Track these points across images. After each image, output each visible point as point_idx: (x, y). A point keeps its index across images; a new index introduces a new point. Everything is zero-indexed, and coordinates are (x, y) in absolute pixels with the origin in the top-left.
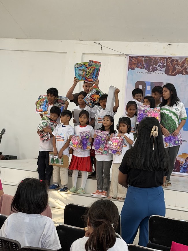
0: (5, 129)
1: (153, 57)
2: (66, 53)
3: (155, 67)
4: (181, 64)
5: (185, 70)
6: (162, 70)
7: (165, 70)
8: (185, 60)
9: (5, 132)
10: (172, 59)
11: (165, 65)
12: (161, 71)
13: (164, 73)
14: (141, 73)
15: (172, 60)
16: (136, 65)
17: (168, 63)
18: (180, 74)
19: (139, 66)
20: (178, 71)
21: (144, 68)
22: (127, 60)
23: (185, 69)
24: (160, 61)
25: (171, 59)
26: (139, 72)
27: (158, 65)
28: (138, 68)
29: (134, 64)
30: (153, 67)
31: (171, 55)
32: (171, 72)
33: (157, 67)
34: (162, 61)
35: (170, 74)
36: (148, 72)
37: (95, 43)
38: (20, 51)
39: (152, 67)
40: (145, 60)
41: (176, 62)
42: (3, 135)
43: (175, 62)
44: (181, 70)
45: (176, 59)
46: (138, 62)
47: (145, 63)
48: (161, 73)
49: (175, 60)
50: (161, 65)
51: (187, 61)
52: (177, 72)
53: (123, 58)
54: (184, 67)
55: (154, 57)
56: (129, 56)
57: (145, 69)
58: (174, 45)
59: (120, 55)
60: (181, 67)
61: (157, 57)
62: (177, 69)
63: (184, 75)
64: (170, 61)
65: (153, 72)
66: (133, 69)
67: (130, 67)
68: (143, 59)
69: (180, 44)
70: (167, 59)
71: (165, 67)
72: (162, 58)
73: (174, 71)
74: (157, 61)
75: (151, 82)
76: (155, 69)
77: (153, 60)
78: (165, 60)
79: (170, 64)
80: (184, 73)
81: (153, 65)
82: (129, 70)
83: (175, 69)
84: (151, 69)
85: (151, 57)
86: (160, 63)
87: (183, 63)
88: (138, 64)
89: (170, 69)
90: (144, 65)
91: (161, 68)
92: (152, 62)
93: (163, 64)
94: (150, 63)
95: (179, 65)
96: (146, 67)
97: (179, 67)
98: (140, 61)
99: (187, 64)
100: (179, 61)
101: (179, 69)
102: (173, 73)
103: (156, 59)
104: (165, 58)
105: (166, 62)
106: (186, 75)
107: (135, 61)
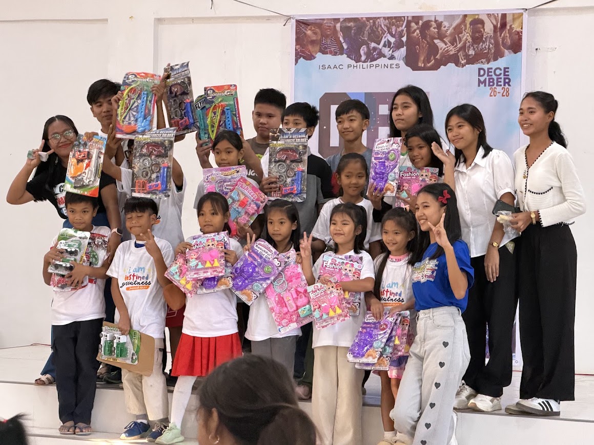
1: (368, 19)
2: (107, 20)
3: (375, 49)
4: (451, 34)
5: (465, 51)
6: (396, 54)
7: (405, 55)
8: (463, 21)
10: (425, 20)
11: (404, 39)
12: (392, 58)
13: (402, 63)
14: (335, 67)
15: (423, 24)
16: (319, 46)
18: (451, 66)
19: (326, 48)
20: (445, 56)
21: (342, 54)
22: (289, 33)
23: (463, 48)
24: (388, 29)
25: (421, 22)
26: (329, 67)
27: (382, 43)
28: (324, 53)
29: (313, 42)
30: (368, 47)
31: (420, 10)
32: (422, 59)
33: (380, 46)
34: (394, 28)
35: (421, 64)
39: (365, 49)
40: (346, 30)
41: (436, 30)
43: (433, 30)
44: (451, 53)
45: (436, 21)
46: (322, 36)
47: (344, 39)
48: (394, 66)
49: (433, 23)
50: (392, 40)
51: (468, 26)
52: (441, 59)
53: (278, 27)
54: (460, 41)
55: (371, 18)
56: (297, 21)
57: (345, 56)
59: (268, 18)
60: (453, 42)
61: (379, 18)
62: (440, 51)
63: (463, 66)
64: (418, 28)
65: (369, 64)
66: (310, 57)
67: (301, 51)
68: (338, 26)
70: (409, 23)
71: (405, 47)
72: (395, 21)
73: (432, 58)
74: (380, 28)
75: (365, 93)
76: (375, 53)
77: (367, 28)
78: (402, 27)
79: (418, 35)
80: (462, 60)
81: (369, 42)
82: (299, 61)
83: (434, 49)
84: (365, 54)
85: (362, 18)
86: (388, 34)
87: (458, 30)
88: (323, 41)
89: (419, 51)
90: (341, 44)
91: (393, 52)
92: (365, 32)
93: (397, 36)
94: (360, 38)
95: (446, 36)
96: (348, 48)
97: (446, 45)
98: (329, 33)
99: (468, 34)
100: (444, 26)
101: (446, 49)
102: (429, 63)
103: (377, 23)
104: (401, 20)
105: (406, 30)
106: (467, 66)
107: (315, 33)
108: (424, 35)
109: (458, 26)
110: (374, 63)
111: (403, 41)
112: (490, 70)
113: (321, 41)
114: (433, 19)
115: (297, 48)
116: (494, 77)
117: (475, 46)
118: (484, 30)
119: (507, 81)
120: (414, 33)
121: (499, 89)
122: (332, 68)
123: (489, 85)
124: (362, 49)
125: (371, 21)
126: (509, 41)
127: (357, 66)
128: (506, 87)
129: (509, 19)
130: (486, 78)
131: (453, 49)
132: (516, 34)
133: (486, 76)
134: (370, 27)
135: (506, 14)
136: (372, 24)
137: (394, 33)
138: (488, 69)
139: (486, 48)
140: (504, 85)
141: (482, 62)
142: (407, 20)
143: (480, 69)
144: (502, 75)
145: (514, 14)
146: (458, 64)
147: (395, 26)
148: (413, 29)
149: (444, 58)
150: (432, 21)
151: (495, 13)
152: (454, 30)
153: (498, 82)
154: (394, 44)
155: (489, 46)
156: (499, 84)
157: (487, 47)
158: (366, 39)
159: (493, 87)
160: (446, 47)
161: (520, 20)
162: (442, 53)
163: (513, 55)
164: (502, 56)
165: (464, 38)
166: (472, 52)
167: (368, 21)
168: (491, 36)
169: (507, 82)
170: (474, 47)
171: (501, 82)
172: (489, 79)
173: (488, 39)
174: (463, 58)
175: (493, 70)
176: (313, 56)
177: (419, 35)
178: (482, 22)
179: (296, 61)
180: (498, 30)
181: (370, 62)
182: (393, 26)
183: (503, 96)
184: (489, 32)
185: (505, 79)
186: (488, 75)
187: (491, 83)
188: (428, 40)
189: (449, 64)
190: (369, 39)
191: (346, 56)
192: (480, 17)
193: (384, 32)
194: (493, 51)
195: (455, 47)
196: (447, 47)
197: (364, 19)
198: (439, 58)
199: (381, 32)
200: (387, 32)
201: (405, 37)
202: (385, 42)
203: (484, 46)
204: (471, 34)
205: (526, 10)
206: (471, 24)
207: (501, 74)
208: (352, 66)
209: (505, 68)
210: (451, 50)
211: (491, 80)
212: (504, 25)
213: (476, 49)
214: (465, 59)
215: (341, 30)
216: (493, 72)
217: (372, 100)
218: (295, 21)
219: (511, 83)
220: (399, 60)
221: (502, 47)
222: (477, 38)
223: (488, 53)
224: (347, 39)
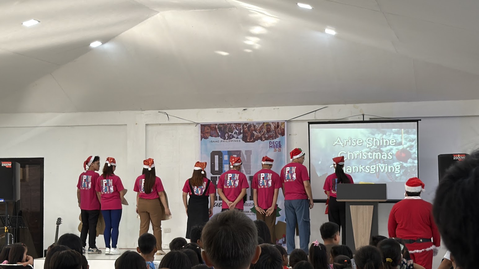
0: (61, 218)
1: (228, 124)
3: (231, 135)
4: (259, 129)
7: (242, 137)
9: (61, 222)
10: (249, 124)
11: (242, 131)
12: (237, 138)
13: (241, 140)
14: (216, 141)
15: (248, 126)
16: (210, 133)
17: (245, 129)
18: (259, 141)
21: (219, 137)
22: (198, 129)
23: (264, 134)
24: (236, 128)
25: (248, 125)
26: (214, 141)
27: (233, 133)
28: (211, 136)
31: (247, 121)
32: (248, 138)
33: (233, 134)
34: (238, 127)
35: (248, 140)
36: (224, 140)
37: (159, 113)
39: (227, 135)
40: (220, 129)
41: (253, 128)
42: (60, 226)
43: (252, 128)
44: (259, 136)
45: (253, 125)
46: (211, 130)
47: (219, 131)
48: (238, 141)
49: (252, 126)
50: (237, 132)
51: (265, 126)
52: (256, 138)
53: (193, 127)
54: (262, 132)
55: (229, 124)
56: (201, 125)
58: (250, 110)
59: (189, 124)
60: (260, 132)
61: (232, 124)
62: (255, 136)
63: (264, 141)
64: (246, 127)
65: (229, 140)
66: (206, 138)
67: (203, 136)
68: (217, 126)
69: (255, 108)
70: (243, 125)
71: (242, 135)
72: (238, 124)
73: (252, 138)
74: (232, 127)
75: (228, 151)
77: (228, 127)
78: (241, 127)
79: (247, 130)
81: (229, 133)
82: (202, 139)
83: (253, 135)
84: (227, 137)
86: (236, 130)
87: (261, 128)
89: (247, 136)
90: (218, 133)
91: (238, 136)
92: (227, 129)
94: (225, 131)
95: (257, 130)
96: (221, 135)
98: (213, 129)
100: (256, 126)
102: (251, 140)
104: (241, 125)
106: (265, 141)
107: (208, 129)
108: (249, 130)
109: (262, 126)
110: (231, 140)
114: (252, 124)
115: (201, 135)
116: (276, 145)
117: (268, 134)
118: (271, 128)
121: (277, 149)
123: (274, 148)
125: (229, 125)
126: (280, 132)
129: (280, 124)
130: (272, 146)
132: (283, 129)
133: (272, 144)
135: (279, 122)
137: (238, 129)
138: (273, 142)
140: (279, 148)
141: (271, 139)
143: (270, 142)
145: (281, 122)
146: (262, 140)
148: (245, 128)
151: (275, 122)
156: (277, 147)
157: (272, 134)
161: (284, 124)
163: (281, 136)
164: (278, 137)
166: (267, 136)
169: (280, 146)
173: (273, 131)
175: (275, 142)
176: (208, 138)
178: (270, 125)
179: (201, 140)
180: (276, 128)
182: (237, 126)
183: (279, 151)
188: (251, 131)
190: (228, 131)
192: (270, 123)
193: (234, 129)
194: (274, 135)
195: (261, 134)
196: (258, 134)
197: (227, 124)
202: (235, 132)
204: (266, 129)
205: (286, 121)
206: (266, 126)
207: (277, 144)
209: (279, 142)
211: (274, 146)
212: (278, 126)
214: (264, 138)
215: (218, 128)
217: (230, 153)
218: (200, 125)
219: (281, 147)
220: (240, 139)
221: (278, 134)
222: (269, 131)
223: (272, 136)
224: (220, 131)
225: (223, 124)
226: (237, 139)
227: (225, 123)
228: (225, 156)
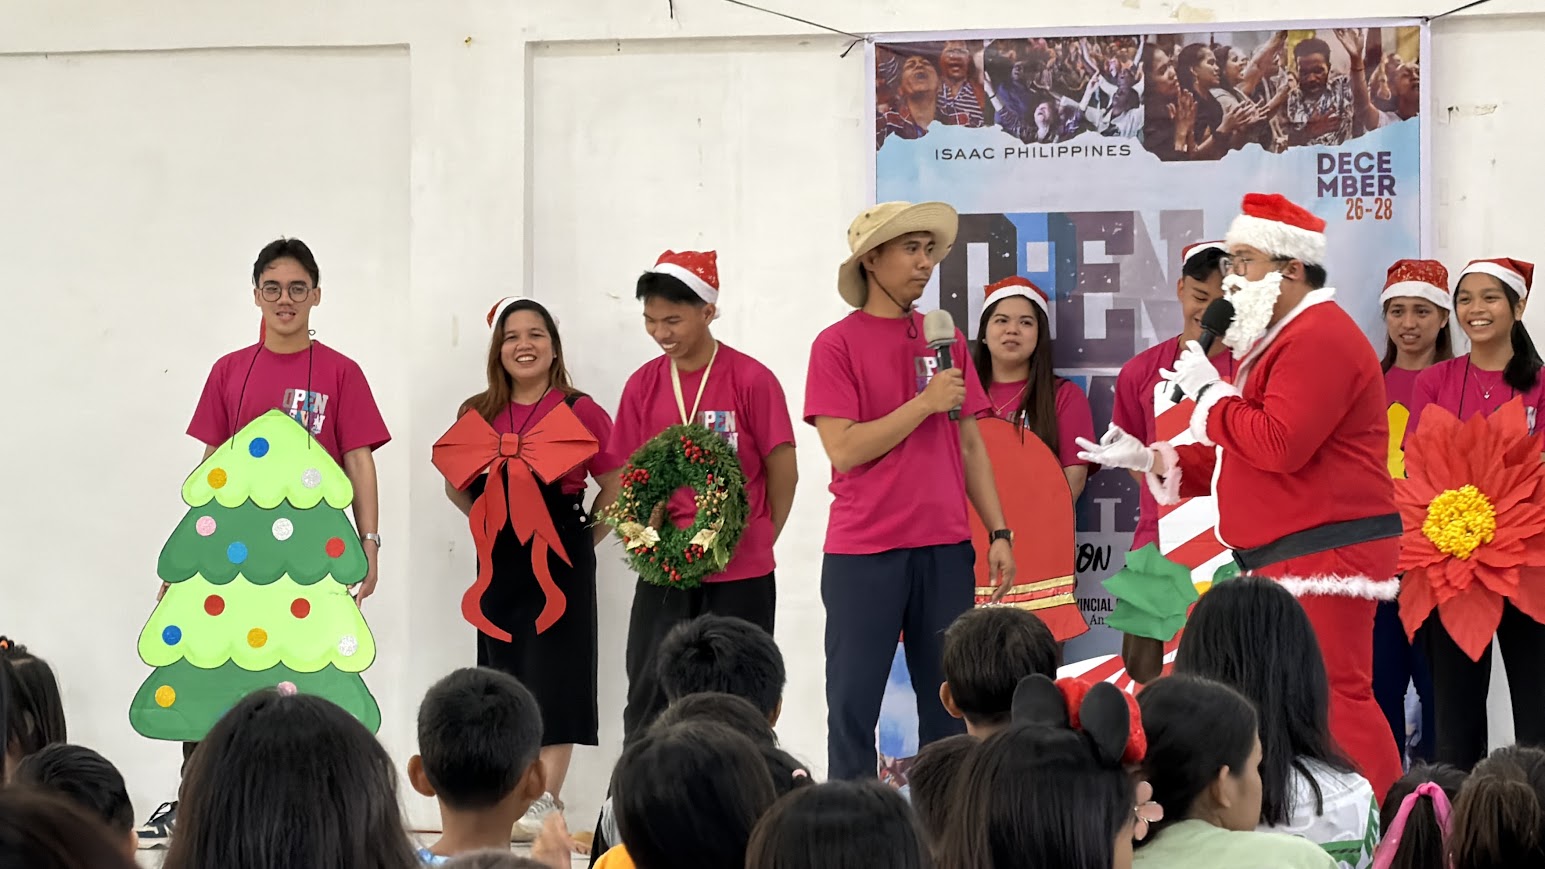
1: (1052, 41)
3: (1069, 111)
4: (1252, 76)
5: (1285, 115)
6: (1119, 123)
7: (1141, 124)
8: (1279, 46)
10: (1187, 42)
11: (1139, 87)
12: (1111, 131)
13: (1136, 145)
14: (975, 154)
15: (1183, 53)
16: (934, 102)
17: (1162, 71)
18: (1253, 148)
19: (950, 110)
20: (1236, 127)
21: (990, 122)
22: (860, 75)
23: (1282, 105)
24: (1100, 65)
25: (1177, 48)
26: (960, 154)
27: (1087, 97)
28: (947, 120)
30: (1053, 107)
31: (1174, 21)
32: (1183, 133)
34: (1113, 63)
35: (1180, 146)
36: (1023, 147)
38: (46, 55)
39: (1047, 113)
40: (998, 67)
41: (1214, 67)
43: (1208, 66)
44: (1253, 119)
45: (1213, 46)
46: (942, 81)
47: (994, 86)
48: (1117, 150)
49: (1208, 50)
50: (1111, 90)
51: (1291, 56)
52: (1228, 134)
53: (827, 60)
54: (1273, 90)
55: (1057, 40)
56: (879, 46)
59: (804, 41)
60: (1256, 94)
61: (1077, 39)
62: (1226, 116)
63: (1281, 149)
64: (1171, 63)
65: (1055, 146)
66: (912, 131)
67: (891, 118)
68: (979, 58)
70: (1149, 49)
71: (1142, 107)
72: (1115, 45)
73: (1207, 131)
74: (1079, 65)
75: (1049, 214)
76: (1069, 121)
77: (1049, 63)
78: (1133, 58)
79: (1171, 78)
80: (1279, 135)
81: (1057, 97)
82: (886, 139)
83: (1209, 112)
84: (1045, 121)
85: (1036, 39)
86: (1101, 78)
87: (1267, 68)
88: (942, 94)
89: (1177, 115)
90: (987, 99)
91: (1113, 117)
92: (1045, 72)
93: (1122, 81)
94: (1033, 86)
95: (1241, 80)
96: (1004, 109)
97: (1239, 101)
98: (956, 74)
99: (1291, 77)
100: (1233, 57)
101: (1241, 110)
102: (1199, 145)
103: (1072, 50)
104: (1132, 45)
105: (1144, 68)
106: (1289, 148)
107: (922, 76)
108: (1185, 79)
109: (1268, 57)
110: (1069, 144)
111: (1136, 93)
112: (1346, 159)
113: (938, 93)
114: (1208, 43)
115: (881, 111)
116: (1358, 176)
117: (1308, 103)
118: (1329, 66)
119: (1386, 182)
120: (1163, 73)
121: (1368, 202)
122: (968, 156)
123: (1344, 194)
124: (1038, 111)
126: (1387, 91)
127: (1027, 152)
128: (1384, 198)
129: (1387, 40)
130: (1336, 178)
131: (1257, 112)
132: (1405, 76)
133: (1336, 172)
134: (1057, 60)
135: (1379, 29)
136: (1060, 53)
137: (1114, 74)
138: (1341, 156)
139: (1334, 108)
140: (1381, 193)
141: (1326, 140)
142: (1145, 44)
143: (1321, 157)
144: (1376, 168)
145: (1397, 28)
146: (1270, 144)
147: (1118, 57)
148: (1160, 65)
149: (1235, 132)
150: (1203, 46)
151: (1355, 26)
152: (1258, 66)
153: (1364, 186)
154: (1114, 98)
155: (1342, 102)
156: (1368, 190)
157: (1336, 105)
158: (1048, 88)
159: (1354, 198)
160: (1239, 105)
161: (1414, 39)
162: (1231, 120)
163: (1399, 122)
164: (1372, 127)
165: (1282, 85)
166: (1301, 118)
167: (1052, 46)
168: (1346, 79)
169: (1388, 185)
170: (1305, 106)
171: (1371, 185)
172: (1345, 179)
173: (1339, 87)
174: (1280, 131)
175: (1352, 159)
176: (921, 129)
177: (1176, 78)
178: (1324, 49)
179: (880, 141)
180: (1363, 66)
181: (1059, 141)
182: (1111, 58)
183: (1378, 217)
184: (1341, 70)
185: (1381, 179)
186: (1341, 171)
187: (1349, 188)
188: (1197, 89)
189: (1249, 145)
191: (1001, 128)
192: (1319, 36)
193: (1089, 73)
194: (1351, 114)
195: (1261, 106)
196: (1243, 106)
197: (1042, 41)
198: (1223, 131)
199: (1082, 72)
200: (1098, 71)
201: (1142, 82)
202: (1094, 94)
203: (1329, 103)
204: (1297, 74)
205: (1427, 19)
206: (1298, 50)
207: (1371, 167)
208: (1017, 151)
209: (1380, 155)
210: (1253, 113)
211: (1349, 182)
212: (1375, 54)
213: (1311, 110)
214: (1284, 133)
215: (986, 68)
216: (1352, 163)
217: (1065, 230)
218: (872, 47)
219: (1395, 189)
220: (1129, 137)
221: (1372, 106)
222: (1313, 84)
223: (1339, 120)
224: (1000, 88)
225: (1022, 42)
226: (1110, 140)
227: (1029, 36)
228: (1031, 246)
